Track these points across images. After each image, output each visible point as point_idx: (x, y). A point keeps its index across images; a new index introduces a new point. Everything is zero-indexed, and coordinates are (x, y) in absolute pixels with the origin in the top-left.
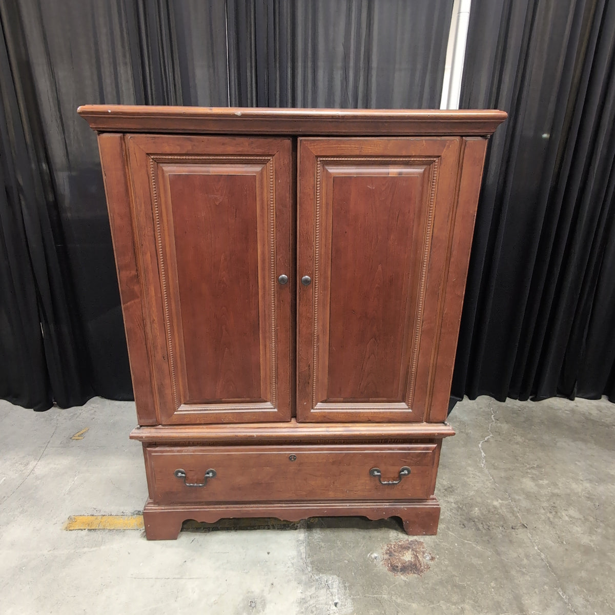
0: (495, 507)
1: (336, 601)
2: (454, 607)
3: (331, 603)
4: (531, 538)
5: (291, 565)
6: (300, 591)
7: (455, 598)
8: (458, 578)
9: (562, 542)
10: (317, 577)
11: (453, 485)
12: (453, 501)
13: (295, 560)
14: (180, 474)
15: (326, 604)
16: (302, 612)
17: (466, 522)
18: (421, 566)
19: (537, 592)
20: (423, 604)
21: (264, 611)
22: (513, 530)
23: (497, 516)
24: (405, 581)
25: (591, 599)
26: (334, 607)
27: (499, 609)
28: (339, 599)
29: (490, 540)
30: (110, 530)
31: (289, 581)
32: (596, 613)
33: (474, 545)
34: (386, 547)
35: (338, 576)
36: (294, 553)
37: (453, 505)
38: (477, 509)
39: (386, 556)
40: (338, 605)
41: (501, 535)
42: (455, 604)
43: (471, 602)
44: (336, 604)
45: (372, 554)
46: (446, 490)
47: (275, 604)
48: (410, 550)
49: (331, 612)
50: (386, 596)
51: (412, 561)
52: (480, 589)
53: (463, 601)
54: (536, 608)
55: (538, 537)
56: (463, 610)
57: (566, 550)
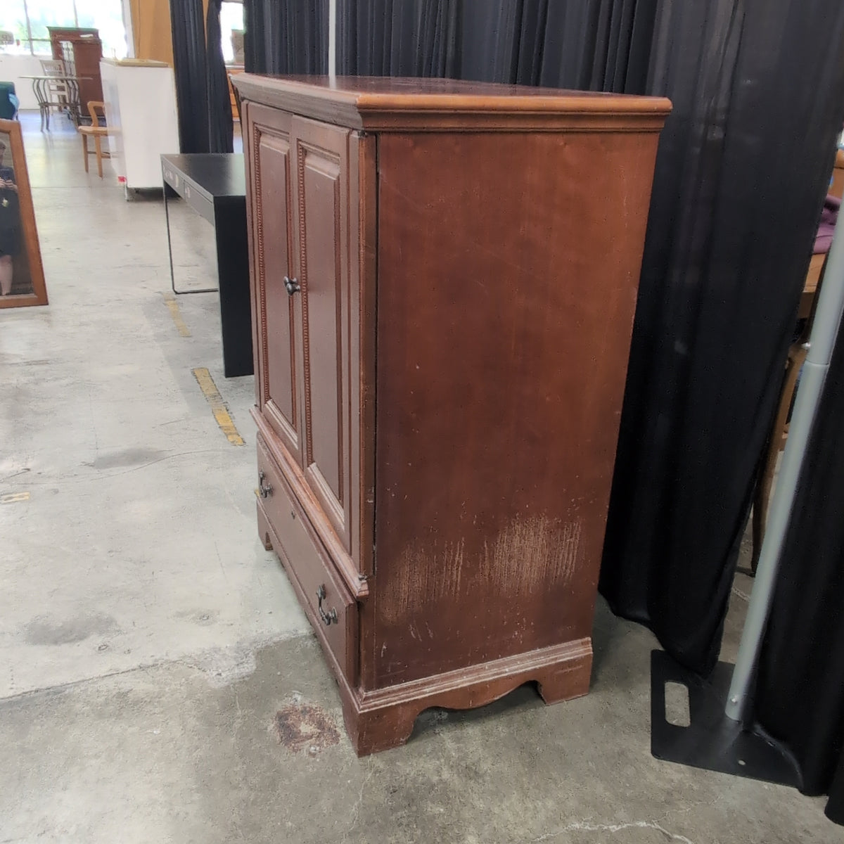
0: (460, 838)
1: (223, 674)
3: (220, 670)
5: (260, 631)
6: (228, 645)
10: (250, 654)
13: (267, 634)
15: (217, 667)
17: (402, 794)
18: (295, 743)
21: (200, 627)
24: (265, 729)
26: (215, 673)
28: (227, 676)
31: (238, 635)
33: (356, 804)
34: (314, 706)
35: (256, 670)
36: (278, 630)
37: (437, 778)
38: (442, 810)
39: (300, 708)
40: (218, 677)
44: (219, 674)
45: (299, 694)
47: (210, 632)
48: (319, 731)
50: (239, 713)
51: (301, 734)
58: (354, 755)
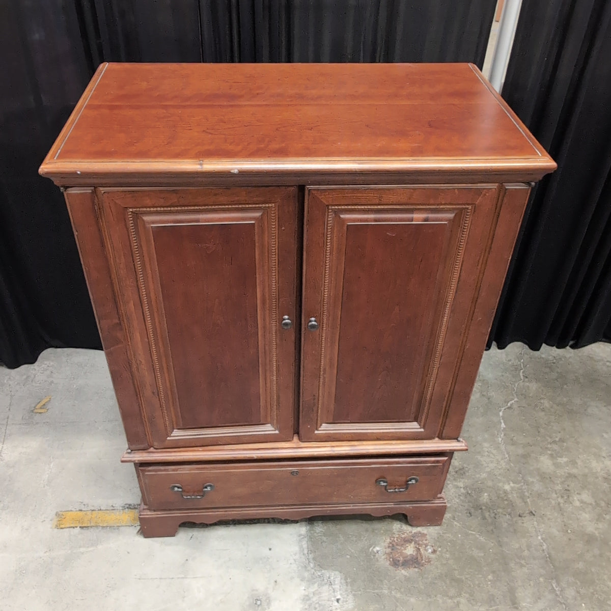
0: (505, 492)
1: (338, 597)
2: (450, 601)
3: (333, 599)
4: (537, 527)
5: (292, 561)
6: (303, 588)
7: (452, 592)
8: (457, 572)
9: (567, 531)
10: (319, 574)
11: (465, 466)
12: (462, 486)
13: (297, 557)
14: (176, 489)
15: (328, 600)
16: (306, 609)
17: (472, 510)
18: (422, 560)
19: (532, 585)
20: (420, 598)
21: (269, 608)
22: (520, 518)
23: (506, 502)
24: (405, 576)
25: (582, 591)
26: (336, 603)
27: (492, 602)
28: (341, 594)
29: (494, 530)
30: (103, 527)
31: (292, 578)
32: (583, 605)
33: (478, 536)
34: (388, 540)
35: (340, 573)
36: (297, 549)
37: (462, 489)
38: (486, 494)
39: (389, 550)
40: (340, 602)
41: (506, 524)
42: (451, 598)
43: (467, 595)
44: (338, 600)
45: (374, 547)
46: (456, 472)
47: (280, 601)
48: (413, 543)
49: (334, 608)
50: (386, 592)
51: (414, 554)
52: (477, 582)
53: (460, 595)
54: (528, 600)
55: (543, 525)
56: (458, 604)
57: (570, 539)
58: (437, 528)
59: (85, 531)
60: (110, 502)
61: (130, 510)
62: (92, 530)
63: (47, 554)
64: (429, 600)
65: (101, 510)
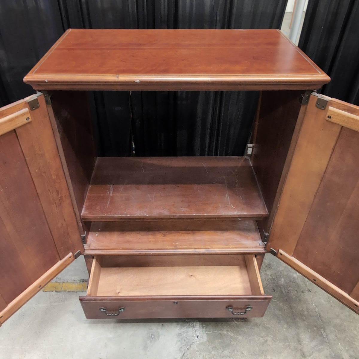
0: (294, 278)
1: (198, 335)
2: (262, 339)
3: (195, 336)
4: (312, 298)
6: (178, 329)
7: (263, 334)
8: (266, 322)
9: (330, 301)
11: (271, 263)
12: (269, 274)
15: (192, 336)
17: (275, 288)
19: (309, 331)
20: (245, 337)
22: (302, 293)
23: (294, 284)
25: (339, 336)
27: (286, 341)
28: (199, 333)
29: (288, 300)
30: (68, 291)
31: (172, 323)
32: (339, 344)
33: (278, 303)
37: (269, 276)
38: (283, 279)
40: (199, 337)
41: (294, 296)
42: (262, 337)
43: (272, 336)
44: (197, 337)
46: (266, 266)
47: (165, 336)
49: (195, 341)
50: (225, 332)
52: (277, 329)
53: (268, 336)
54: (307, 340)
55: (316, 298)
56: (266, 341)
57: (332, 306)
59: (58, 293)
60: (73, 278)
61: (83, 282)
62: (62, 293)
63: (37, 305)
64: (250, 338)
65: (67, 282)
